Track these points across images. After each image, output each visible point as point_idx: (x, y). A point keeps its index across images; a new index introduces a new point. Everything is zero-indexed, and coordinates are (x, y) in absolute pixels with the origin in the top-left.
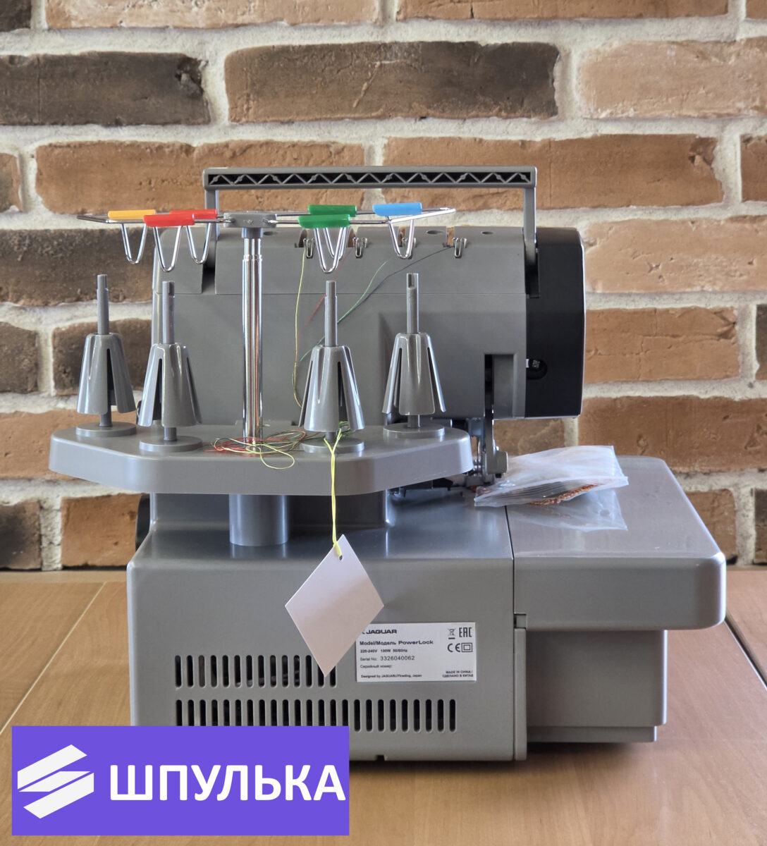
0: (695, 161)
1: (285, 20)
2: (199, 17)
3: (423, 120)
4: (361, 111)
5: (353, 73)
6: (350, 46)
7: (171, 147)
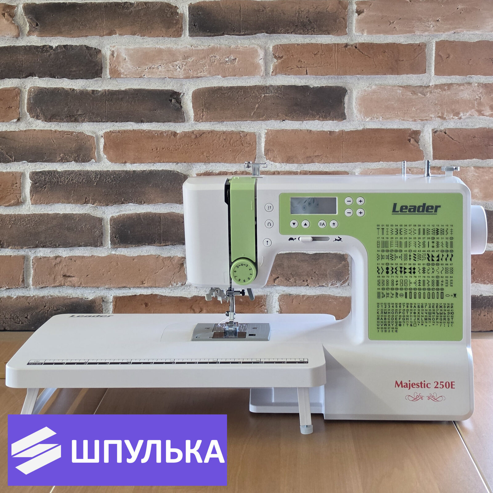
0: (411, 141)
1: (220, 75)
2: (180, 73)
3: (283, 121)
4: (255, 117)
5: (251, 100)
6: (250, 87)
7: (167, 133)
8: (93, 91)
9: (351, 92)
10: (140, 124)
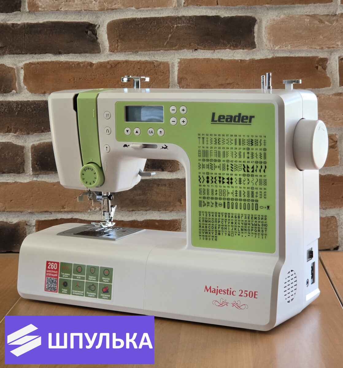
0: (318, 69)
1: (134, 7)
2: (95, 6)
3: (196, 51)
4: (168, 47)
5: (164, 30)
6: (163, 18)
7: (83, 64)
8: (13, 24)
9: (261, 21)
10: (57, 56)
